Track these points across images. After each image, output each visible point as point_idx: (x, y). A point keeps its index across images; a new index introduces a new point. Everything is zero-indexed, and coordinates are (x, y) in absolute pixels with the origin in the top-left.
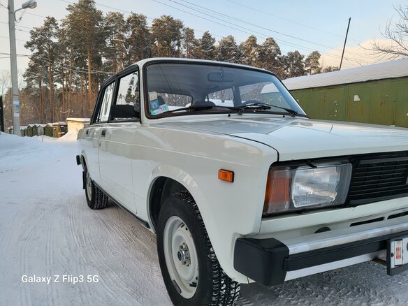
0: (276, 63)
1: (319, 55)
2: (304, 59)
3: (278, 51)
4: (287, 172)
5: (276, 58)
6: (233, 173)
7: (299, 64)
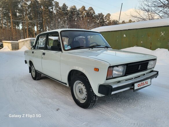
0: (93, 18)
1: (110, 15)
2: (104, 17)
3: (94, 12)
4: (112, 68)
5: (93, 16)
6: (98, 69)
7: (102, 18)
